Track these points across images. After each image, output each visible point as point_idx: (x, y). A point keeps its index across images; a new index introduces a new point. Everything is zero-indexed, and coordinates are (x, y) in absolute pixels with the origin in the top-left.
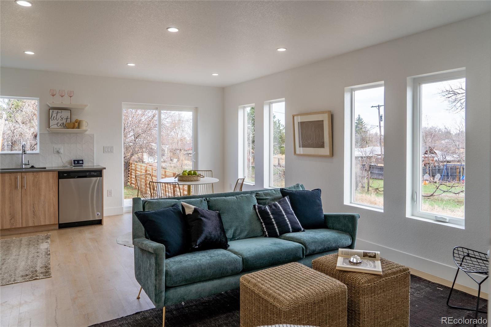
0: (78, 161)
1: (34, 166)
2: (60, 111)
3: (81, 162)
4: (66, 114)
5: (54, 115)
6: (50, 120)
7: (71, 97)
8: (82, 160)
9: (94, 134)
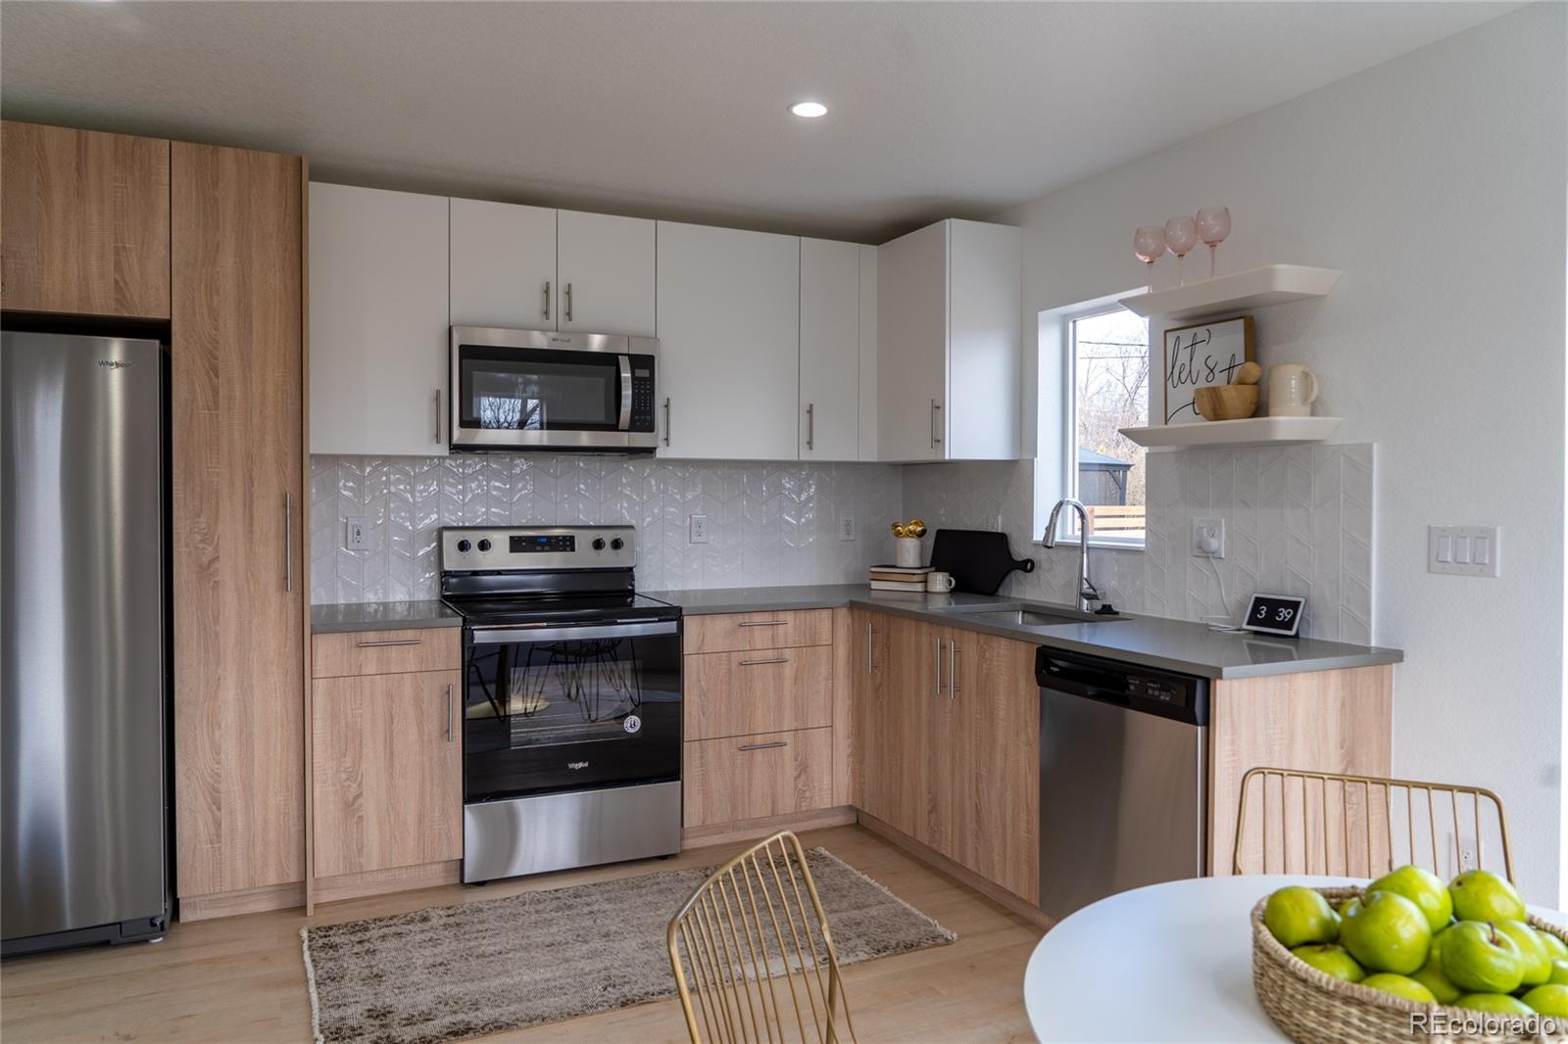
0: (1274, 605)
1: (1115, 609)
2: (1202, 332)
3: (1284, 614)
4: (1228, 341)
5: (1184, 357)
6: (1169, 383)
7: (1212, 245)
8: (1295, 605)
9: (1370, 446)
